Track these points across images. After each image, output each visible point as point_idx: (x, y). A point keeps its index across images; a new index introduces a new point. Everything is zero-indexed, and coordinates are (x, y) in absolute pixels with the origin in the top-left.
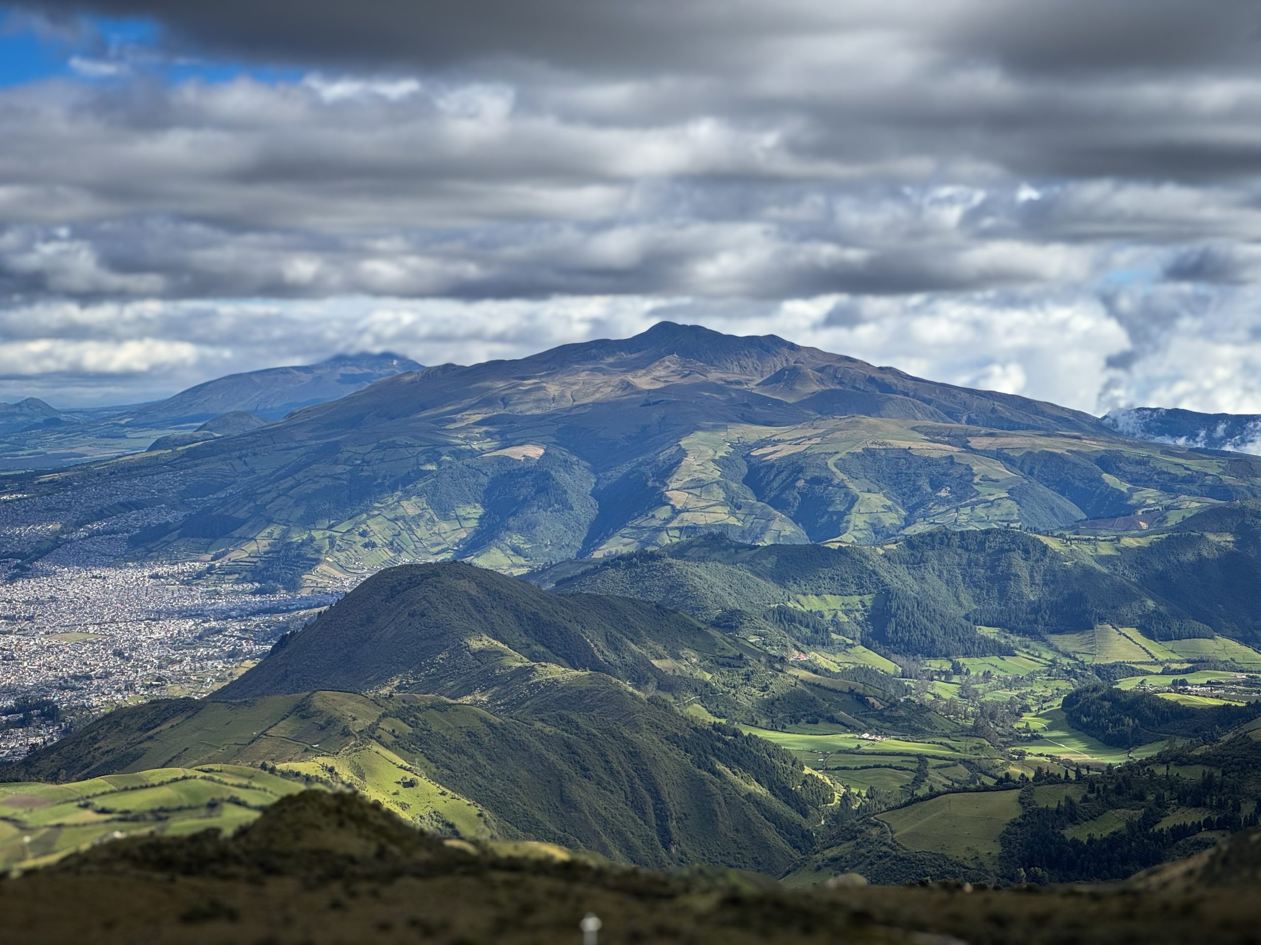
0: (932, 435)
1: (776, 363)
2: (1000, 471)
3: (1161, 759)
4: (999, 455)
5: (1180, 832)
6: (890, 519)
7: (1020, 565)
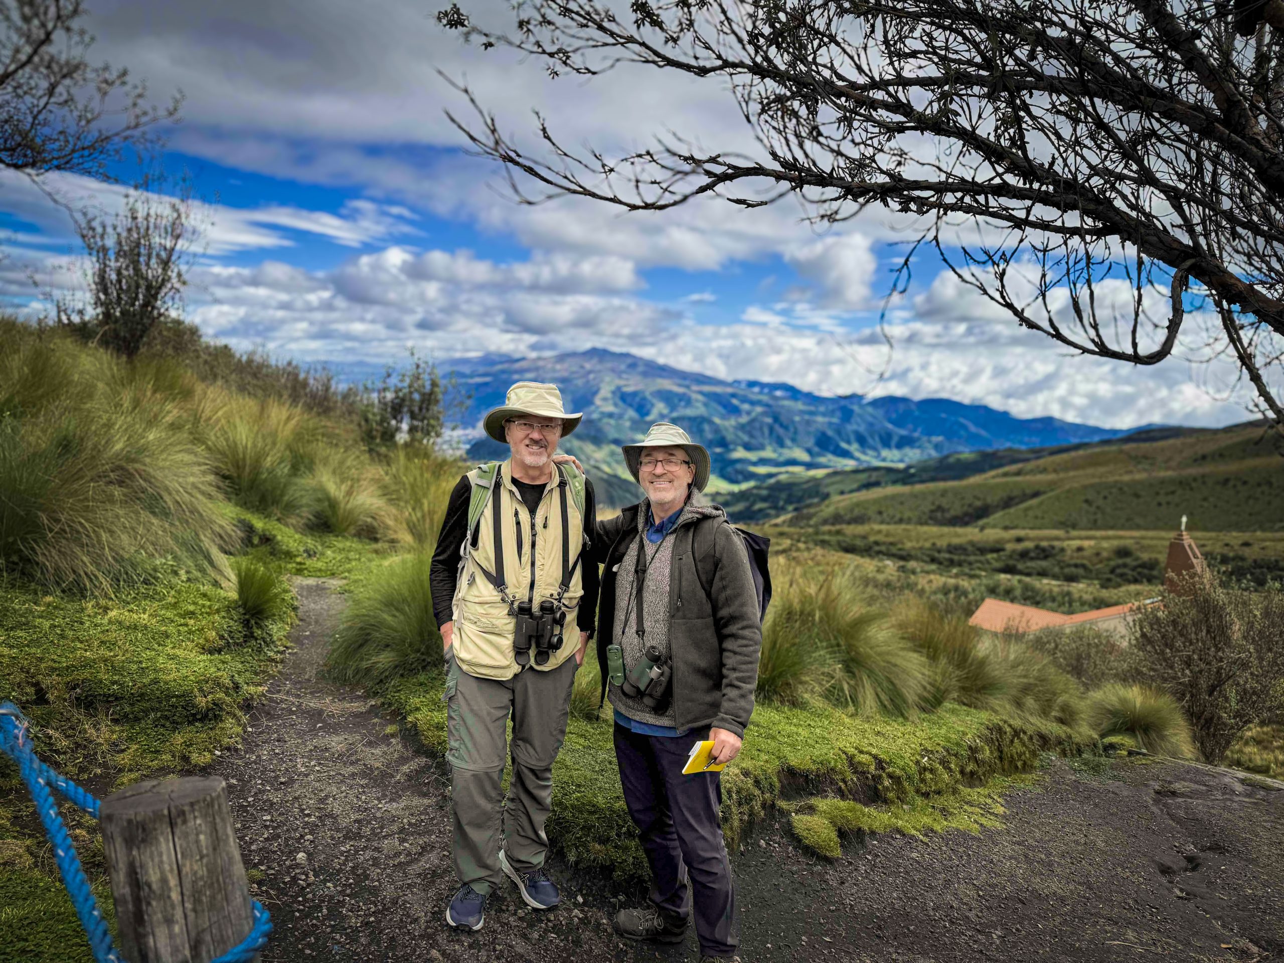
0: (680, 385)
1: (629, 361)
2: (700, 397)
3: (755, 487)
4: (701, 393)
5: (761, 510)
6: (665, 411)
7: (706, 427)
